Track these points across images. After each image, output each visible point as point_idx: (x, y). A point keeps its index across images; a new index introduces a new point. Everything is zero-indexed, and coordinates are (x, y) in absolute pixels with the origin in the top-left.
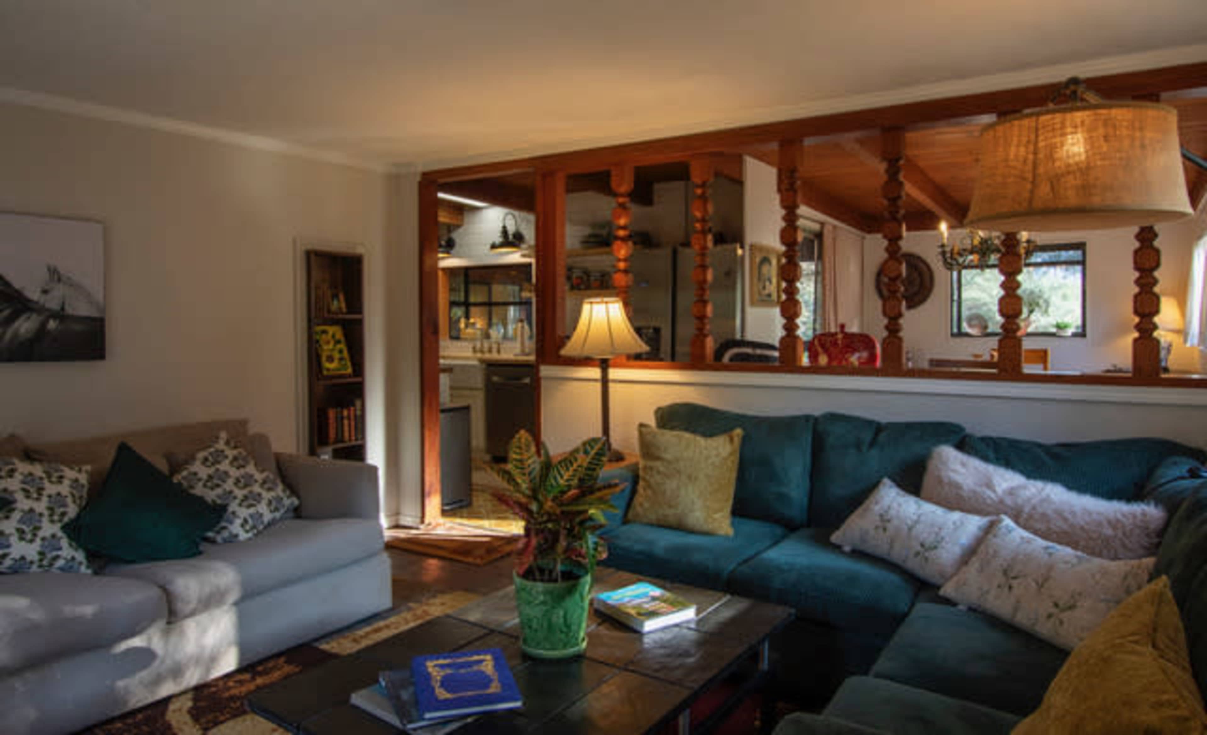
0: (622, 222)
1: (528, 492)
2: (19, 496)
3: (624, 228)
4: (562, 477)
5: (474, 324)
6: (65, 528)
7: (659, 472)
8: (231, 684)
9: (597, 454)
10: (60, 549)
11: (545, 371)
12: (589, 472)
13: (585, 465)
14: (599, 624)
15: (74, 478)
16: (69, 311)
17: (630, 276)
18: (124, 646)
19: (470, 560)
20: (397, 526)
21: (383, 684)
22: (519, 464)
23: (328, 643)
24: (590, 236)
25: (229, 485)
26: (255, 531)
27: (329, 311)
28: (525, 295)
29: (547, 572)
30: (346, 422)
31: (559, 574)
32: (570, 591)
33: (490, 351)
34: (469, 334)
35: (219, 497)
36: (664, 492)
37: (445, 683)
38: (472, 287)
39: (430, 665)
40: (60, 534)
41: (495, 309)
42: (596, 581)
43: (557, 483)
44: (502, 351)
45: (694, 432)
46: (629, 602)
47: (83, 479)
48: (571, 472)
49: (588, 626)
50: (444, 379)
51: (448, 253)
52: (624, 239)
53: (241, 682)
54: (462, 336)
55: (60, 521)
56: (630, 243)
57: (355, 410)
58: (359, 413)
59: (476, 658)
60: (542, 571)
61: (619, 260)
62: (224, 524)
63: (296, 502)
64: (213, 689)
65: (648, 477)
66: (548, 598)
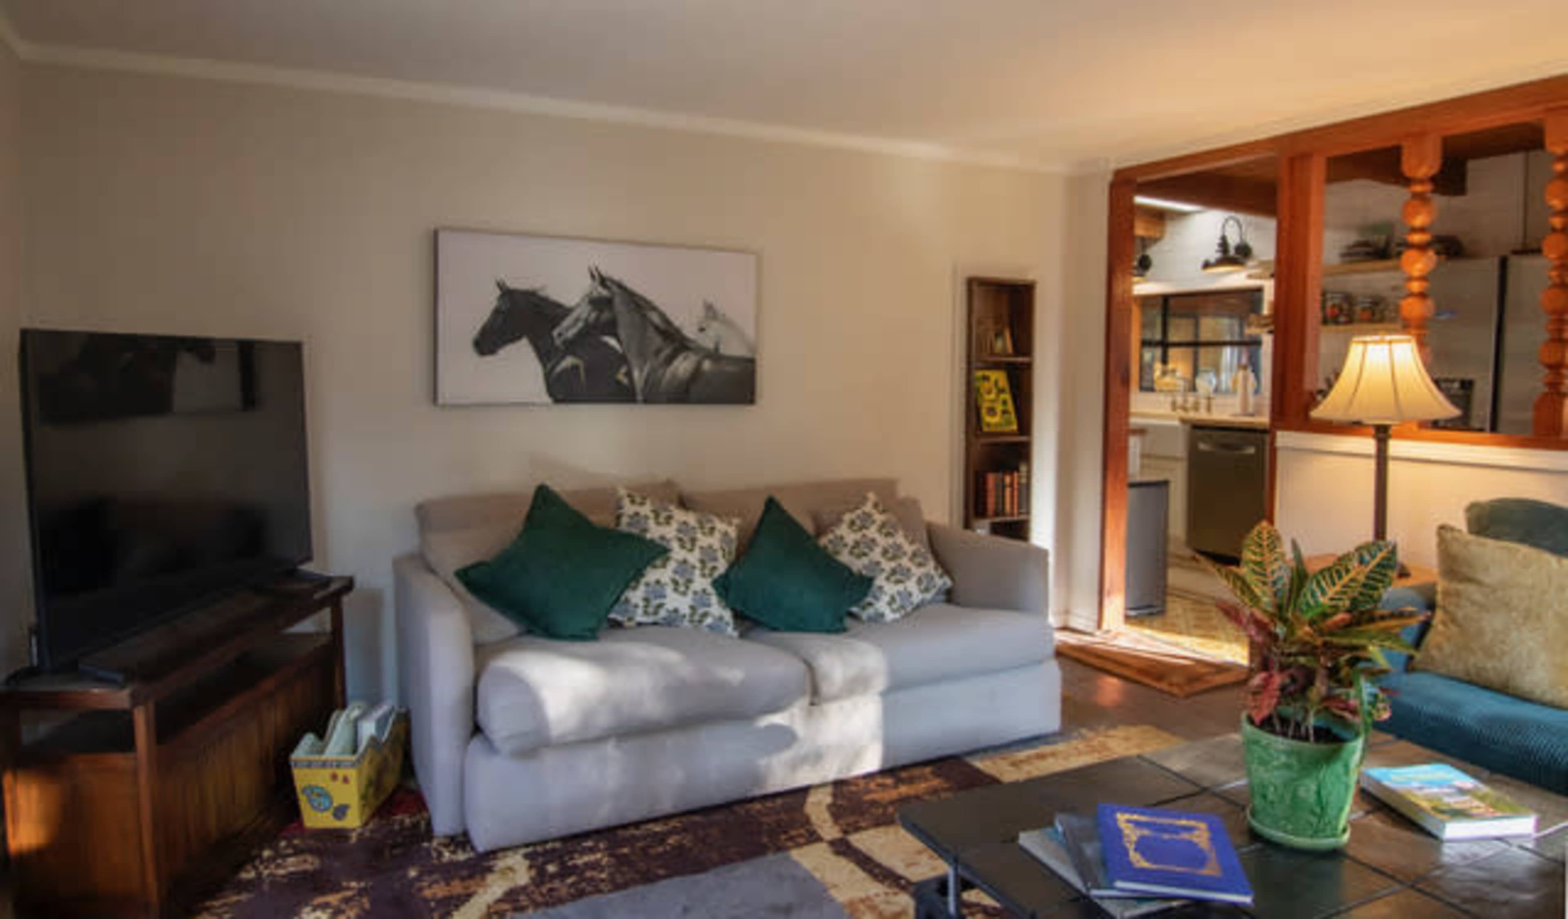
0: (1419, 221)
1: (1270, 609)
2: (675, 545)
3: (1422, 230)
4: (1323, 593)
5: (1174, 371)
6: (715, 583)
7: (1473, 603)
8: (872, 786)
9: (1379, 565)
10: (709, 605)
11: (1284, 439)
12: (1365, 591)
13: (1362, 578)
14: (1368, 813)
15: (723, 530)
16: (725, 350)
17: (1430, 303)
18: (767, 721)
19: (1164, 686)
20: (1065, 628)
21: (1060, 829)
22: (1257, 569)
23: (982, 760)
24: (1359, 244)
25: (876, 554)
26: (903, 612)
27: (992, 353)
28: (1251, 331)
29: (1292, 725)
30: (1008, 491)
31: (1311, 732)
32: (1330, 758)
33: (1196, 408)
34: (1167, 384)
35: (865, 567)
36: (1480, 633)
37: (1142, 846)
38: (1173, 322)
39: (1122, 818)
40: (710, 590)
41: (1203, 351)
42: (1368, 748)
43: (1316, 602)
44: (1214, 409)
45: (1536, 545)
46: (1421, 788)
47: (733, 532)
48: (1338, 588)
49: (1352, 811)
50: (1134, 444)
51: (1141, 275)
52: (1422, 248)
53: (883, 786)
54: (1157, 387)
55: (711, 575)
56: (1431, 253)
57: (1020, 477)
58: (1024, 481)
59: (1184, 822)
60: (1284, 721)
61: (1410, 279)
62: (869, 599)
63: (949, 583)
64: (853, 788)
65: (1451, 608)
66: (1294, 761)
